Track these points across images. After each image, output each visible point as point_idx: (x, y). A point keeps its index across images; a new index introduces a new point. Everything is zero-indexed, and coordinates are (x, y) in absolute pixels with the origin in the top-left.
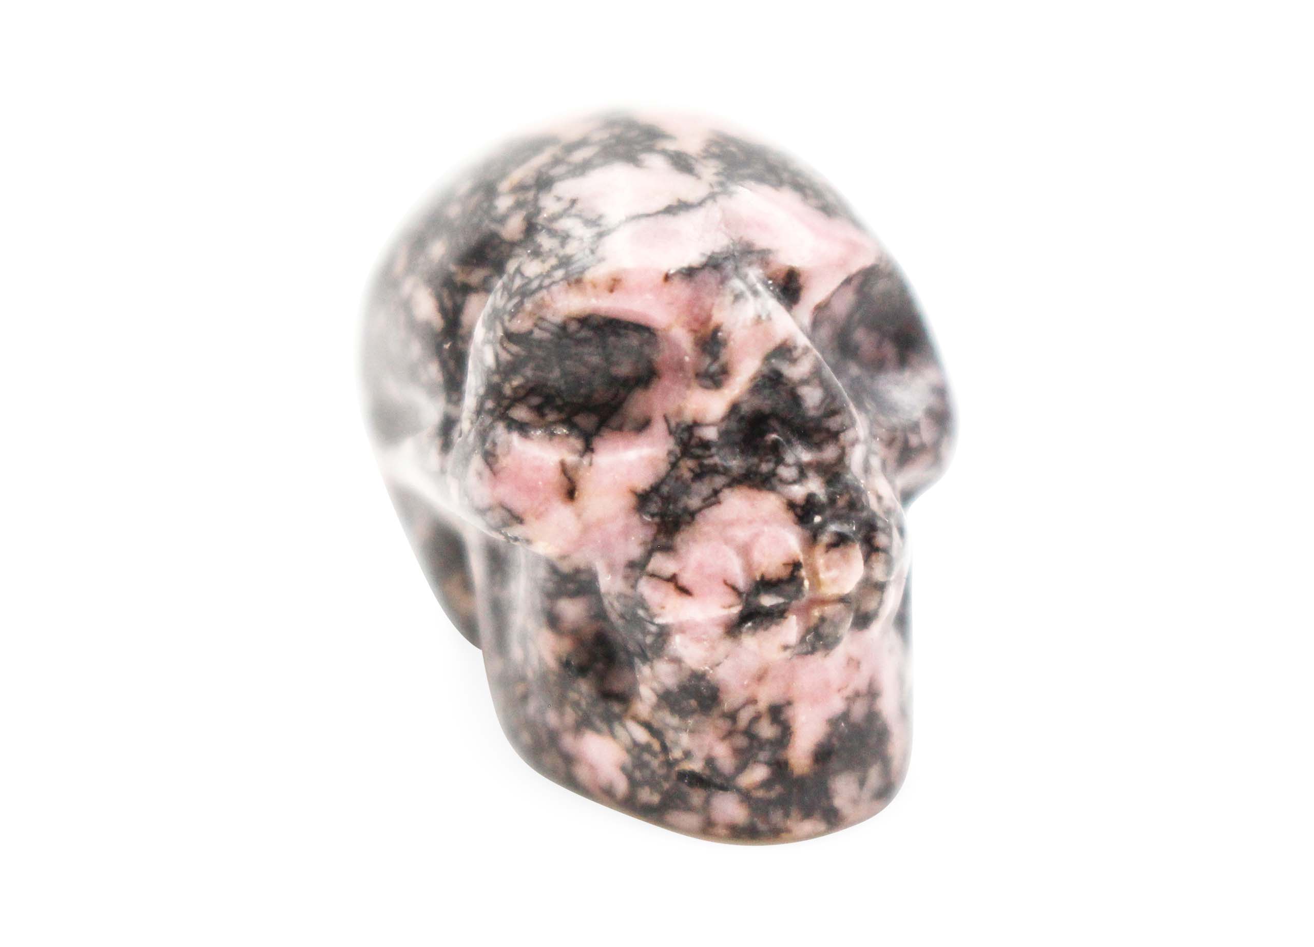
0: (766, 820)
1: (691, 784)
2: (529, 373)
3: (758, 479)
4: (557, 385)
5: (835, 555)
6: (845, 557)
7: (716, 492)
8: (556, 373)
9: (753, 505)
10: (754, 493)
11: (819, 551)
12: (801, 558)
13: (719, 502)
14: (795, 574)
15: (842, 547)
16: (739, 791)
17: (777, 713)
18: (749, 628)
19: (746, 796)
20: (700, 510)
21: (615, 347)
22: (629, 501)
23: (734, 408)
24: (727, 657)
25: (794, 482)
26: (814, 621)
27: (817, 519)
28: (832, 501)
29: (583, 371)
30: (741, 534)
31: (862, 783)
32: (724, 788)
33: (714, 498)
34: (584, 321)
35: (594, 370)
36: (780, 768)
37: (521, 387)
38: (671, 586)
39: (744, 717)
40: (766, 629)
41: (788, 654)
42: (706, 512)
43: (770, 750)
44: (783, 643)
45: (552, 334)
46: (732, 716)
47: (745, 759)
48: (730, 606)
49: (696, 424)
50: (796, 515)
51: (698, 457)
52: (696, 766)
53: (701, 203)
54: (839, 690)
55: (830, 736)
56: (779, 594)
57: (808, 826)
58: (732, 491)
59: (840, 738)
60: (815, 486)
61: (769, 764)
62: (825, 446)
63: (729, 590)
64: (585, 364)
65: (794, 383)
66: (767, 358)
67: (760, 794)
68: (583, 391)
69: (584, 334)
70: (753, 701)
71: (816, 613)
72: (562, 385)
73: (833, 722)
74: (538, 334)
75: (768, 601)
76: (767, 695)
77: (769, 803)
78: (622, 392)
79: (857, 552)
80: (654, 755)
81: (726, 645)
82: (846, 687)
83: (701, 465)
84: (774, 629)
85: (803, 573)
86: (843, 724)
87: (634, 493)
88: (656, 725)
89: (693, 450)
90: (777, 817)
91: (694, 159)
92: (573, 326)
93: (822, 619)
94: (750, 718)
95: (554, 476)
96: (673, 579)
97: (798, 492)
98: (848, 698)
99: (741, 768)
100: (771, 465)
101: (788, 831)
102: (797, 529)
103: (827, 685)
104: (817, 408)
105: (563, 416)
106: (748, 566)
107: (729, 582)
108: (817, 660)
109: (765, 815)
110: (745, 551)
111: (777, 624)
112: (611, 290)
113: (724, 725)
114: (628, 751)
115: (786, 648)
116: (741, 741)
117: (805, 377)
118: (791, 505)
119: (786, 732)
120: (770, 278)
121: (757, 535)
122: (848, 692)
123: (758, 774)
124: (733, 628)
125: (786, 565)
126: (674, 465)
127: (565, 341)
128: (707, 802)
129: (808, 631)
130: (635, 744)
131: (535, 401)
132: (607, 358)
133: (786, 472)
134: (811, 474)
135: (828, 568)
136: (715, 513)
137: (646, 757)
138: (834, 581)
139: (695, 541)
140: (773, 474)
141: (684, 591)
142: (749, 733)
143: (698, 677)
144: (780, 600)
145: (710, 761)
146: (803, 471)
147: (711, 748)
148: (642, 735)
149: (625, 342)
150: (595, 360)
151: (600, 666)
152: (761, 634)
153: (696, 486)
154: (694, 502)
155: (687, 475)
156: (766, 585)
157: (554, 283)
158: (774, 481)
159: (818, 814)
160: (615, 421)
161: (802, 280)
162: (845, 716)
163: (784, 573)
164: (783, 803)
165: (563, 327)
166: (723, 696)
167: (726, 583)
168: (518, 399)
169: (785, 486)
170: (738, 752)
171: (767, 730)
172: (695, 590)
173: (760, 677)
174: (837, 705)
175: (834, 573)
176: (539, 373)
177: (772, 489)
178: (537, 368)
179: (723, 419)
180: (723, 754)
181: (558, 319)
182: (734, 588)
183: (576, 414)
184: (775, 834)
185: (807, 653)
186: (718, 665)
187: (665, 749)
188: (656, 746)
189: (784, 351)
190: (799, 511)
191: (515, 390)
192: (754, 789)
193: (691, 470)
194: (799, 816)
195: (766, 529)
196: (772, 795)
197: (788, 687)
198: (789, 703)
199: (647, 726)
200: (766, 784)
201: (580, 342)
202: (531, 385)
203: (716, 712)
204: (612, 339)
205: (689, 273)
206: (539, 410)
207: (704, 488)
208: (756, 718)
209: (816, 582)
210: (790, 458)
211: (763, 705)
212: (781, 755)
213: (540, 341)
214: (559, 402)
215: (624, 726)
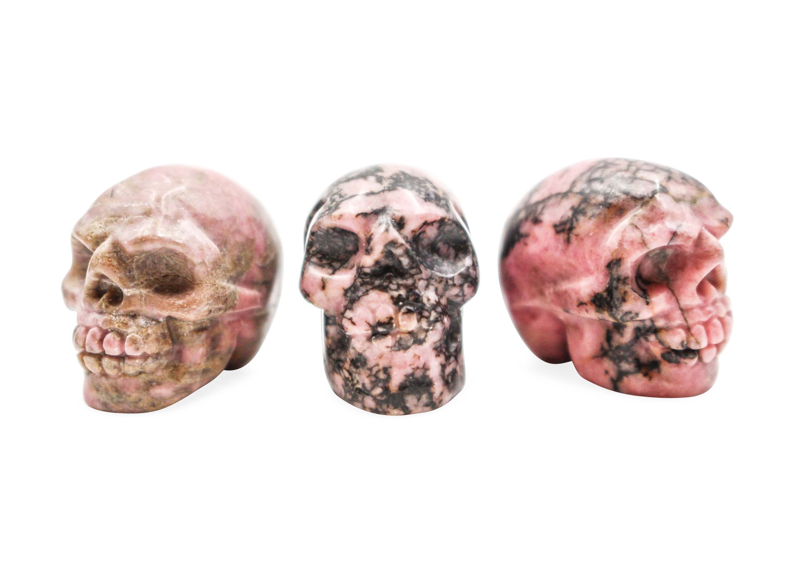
0: (381, 408)
1: (359, 393)
2: (317, 246)
3: (382, 288)
4: (327, 251)
5: (406, 316)
6: (410, 318)
7: (367, 291)
8: (327, 247)
9: (379, 296)
10: (380, 292)
11: (400, 314)
12: (394, 316)
13: (368, 294)
14: (391, 321)
15: (409, 314)
16: (372, 396)
17: (386, 370)
18: (374, 339)
19: (374, 398)
20: (361, 296)
21: (347, 240)
22: (342, 292)
23: (377, 263)
24: (368, 348)
25: (395, 290)
26: (398, 339)
27: (401, 303)
28: (408, 298)
29: (336, 247)
30: (373, 306)
31: (419, 400)
32: (368, 395)
33: (366, 293)
34: (335, 229)
35: (340, 247)
36: (386, 389)
37: (315, 251)
38: (350, 321)
39: (375, 370)
40: (380, 339)
41: (389, 349)
42: (363, 297)
43: (383, 383)
44: (387, 345)
45: (324, 233)
46: (371, 369)
47: (375, 384)
48: (367, 330)
49: (363, 267)
50: (394, 301)
51: (362, 278)
52: (359, 386)
53: (378, 193)
54: (410, 365)
55: (406, 381)
56: (384, 327)
57: (396, 411)
58: (373, 291)
59: (410, 382)
60: (403, 292)
61: (382, 388)
62: (409, 279)
63: (367, 324)
64: (337, 245)
65: (398, 256)
66: (386, 246)
67: (379, 398)
68: (336, 254)
69: (335, 234)
70: (377, 365)
71: (398, 336)
72: (328, 251)
73: (407, 376)
74: (319, 233)
75: (380, 330)
76: (383, 363)
77: (382, 401)
78: (349, 256)
79: (414, 317)
80: (350, 381)
81: (367, 344)
82: (413, 364)
83: (363, 281)
84: (383, 340)
85: (393, 321)
86: (411, 378)
87: (344, 289)
88: (351, 371)
89: (361, 276)
90: (385, 407)
91: (384, 178)
92: (331, 231)
93: (401, 339)
94: (376, 370)
95: (319, 281)
96: (351, 319)
97: (395, 294)
98: (413, 369)
99: (373, 388)
100: (387, 284)
101: (389, 412)
102: (393, 306)
103: (405, 363)
104: (407, 266)
105: (328, 262)
106: (375, 317)
107: (367, 322)
108: (401, 353)
109: (381, 405)
110: (373, 311)
111: (384, 338)
112: (339, 219)
113: (368, 372)
114: (344, 380)
115: (388, 347)
116: (373, 379)
117: (401, 254)
118: (392, 298)
119: (389, 378)
120: (393, 219)
121: (379, 307)
122: (414, 366)
123: (378, 391)
124: (369, 339)
125: (387, 318)
126: (355, 280)
127: (329, 236)
128: (363, 398)
129: (396, 342)
130: (345, 378)
131: (319, 256)
132: (345, 244)
133: (393, 287)
134: (402, 288)
135: (402, 320)
136: (366, 298)
137: (348, 382)
138: (405, 326)
139: (359, 307)
140: (388, 286)
141: (354, 323)
142: (376, 376)
143: (360, 354)
144: (385, 330)
145: (363, 385)
146: (399, 287)
147: (364, 381)
148: (347, 375)
149: (350, 238)
150: (340, 244)
151: (339, 350)
152: (378, 341)
153: (361, 288)
154: (360, 294)
155: (359, 284)
156: (380, 324)
157: (325, 215)
158: (388, 289)
159: (400, 408)
160: (346, 265)
161: (405, 221)
162: (412, 375)
163: (386, 320)
164: (387, 402)
165: (328, 231)
166: (368, 362)
167: (366, 322)
168: (314, 255)
169: (392, 291)
170: (372, 382)
171: (382, 376)
172: (357, 323)
173: (381, 357)
174: (409, 370)
175: (404, 323)
176: (321, 247)
177: (387, 292)
178: (320, 245)
179: (373, 266)
180: (367, 382)
181: (325, 228)
182: (369, 324)
183: (333, 262)
184: (385, 413)
185: (397, 350)
186: (365, 351)
187: (352, 380)
188: (350, 379)
189: (393, 243)
190: (395, 300)
191: (313, 251)
192: (377, 396)
193: (360, 283)
194: (393, 408)
195: (382, 305)
196: (383, 398)
197: (390, 362)
198: (390, 367)
199: (348, 371)
200: (381, 395)
201: (334, 237)
202: (318, 250)
203: (366, 367)
204: (345, 237)
205: (365, 215)
206: (320, 259)
207: (363, 289)
208: (378, 371)
209: (398, 325)
210: (394, 282)
211: (381, 367)
212: (387, 384)
213: (320, 235)
214: (327, 257)
215: (343, 371)
